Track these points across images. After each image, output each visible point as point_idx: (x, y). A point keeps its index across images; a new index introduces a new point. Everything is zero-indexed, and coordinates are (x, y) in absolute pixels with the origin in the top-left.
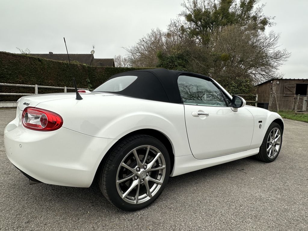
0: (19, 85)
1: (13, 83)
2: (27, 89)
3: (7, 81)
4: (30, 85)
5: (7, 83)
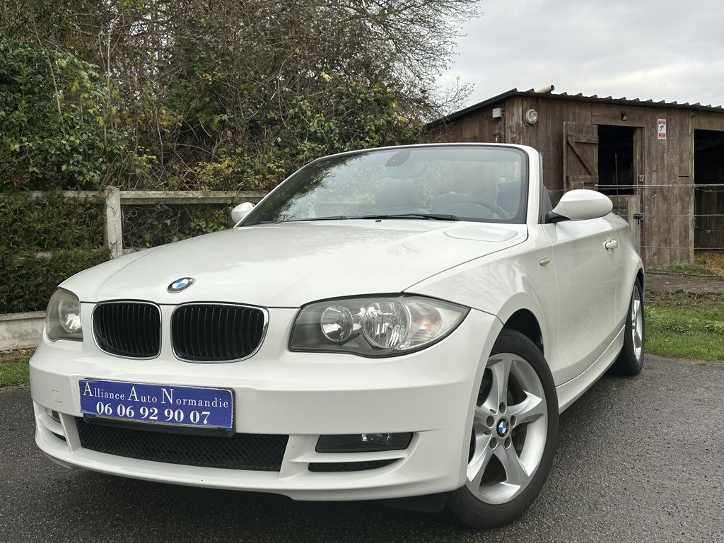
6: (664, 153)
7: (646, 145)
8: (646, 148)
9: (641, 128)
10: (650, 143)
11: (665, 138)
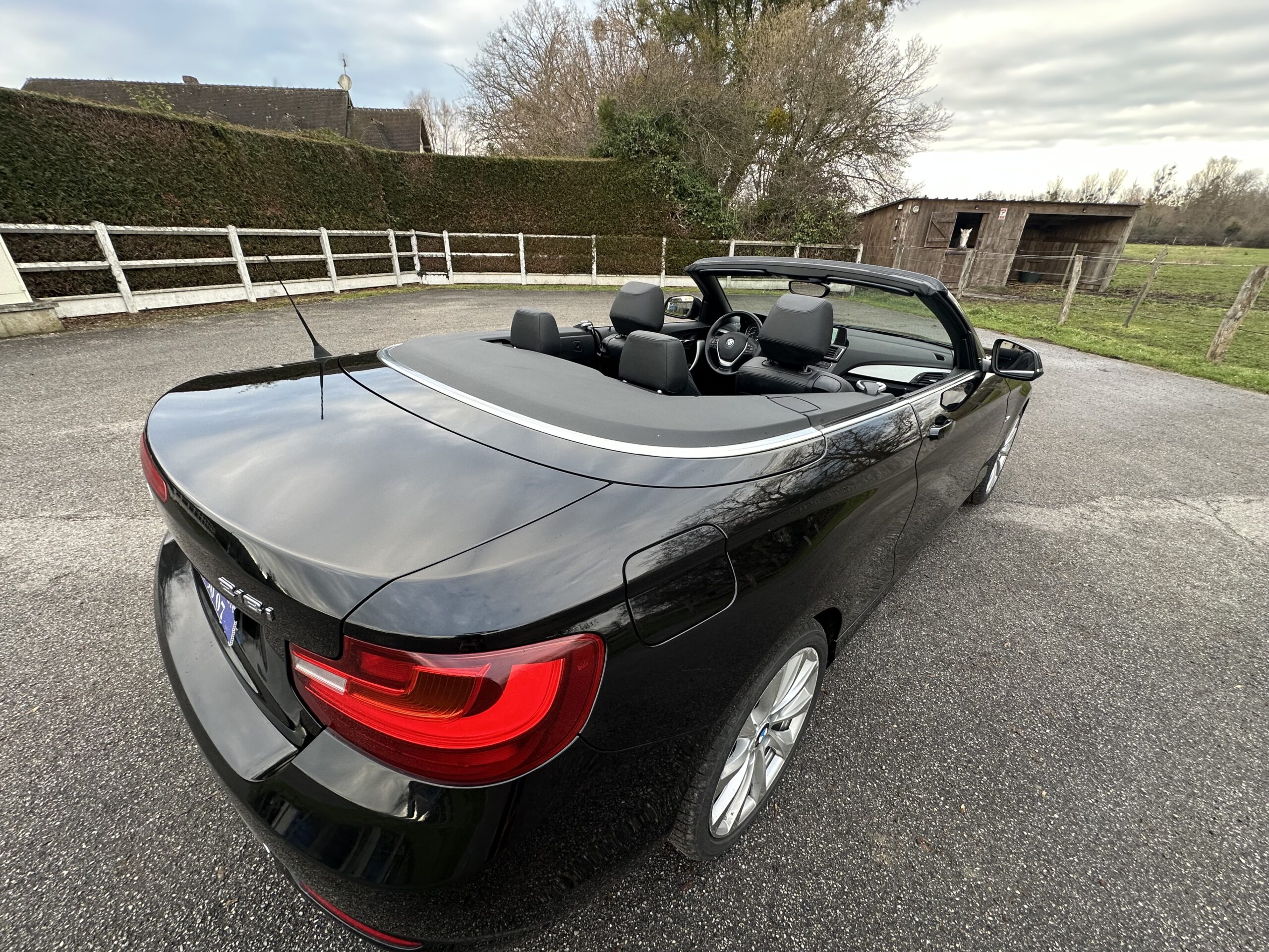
0: (175, 229)
1: (154, 223)
2: (206, 243)
3: (130, 219)
4: (212, 230)
5: (132, 225)
6: (1001, 227)
8: (990, 225)
9: (989, 214)
11: (1004, 219)
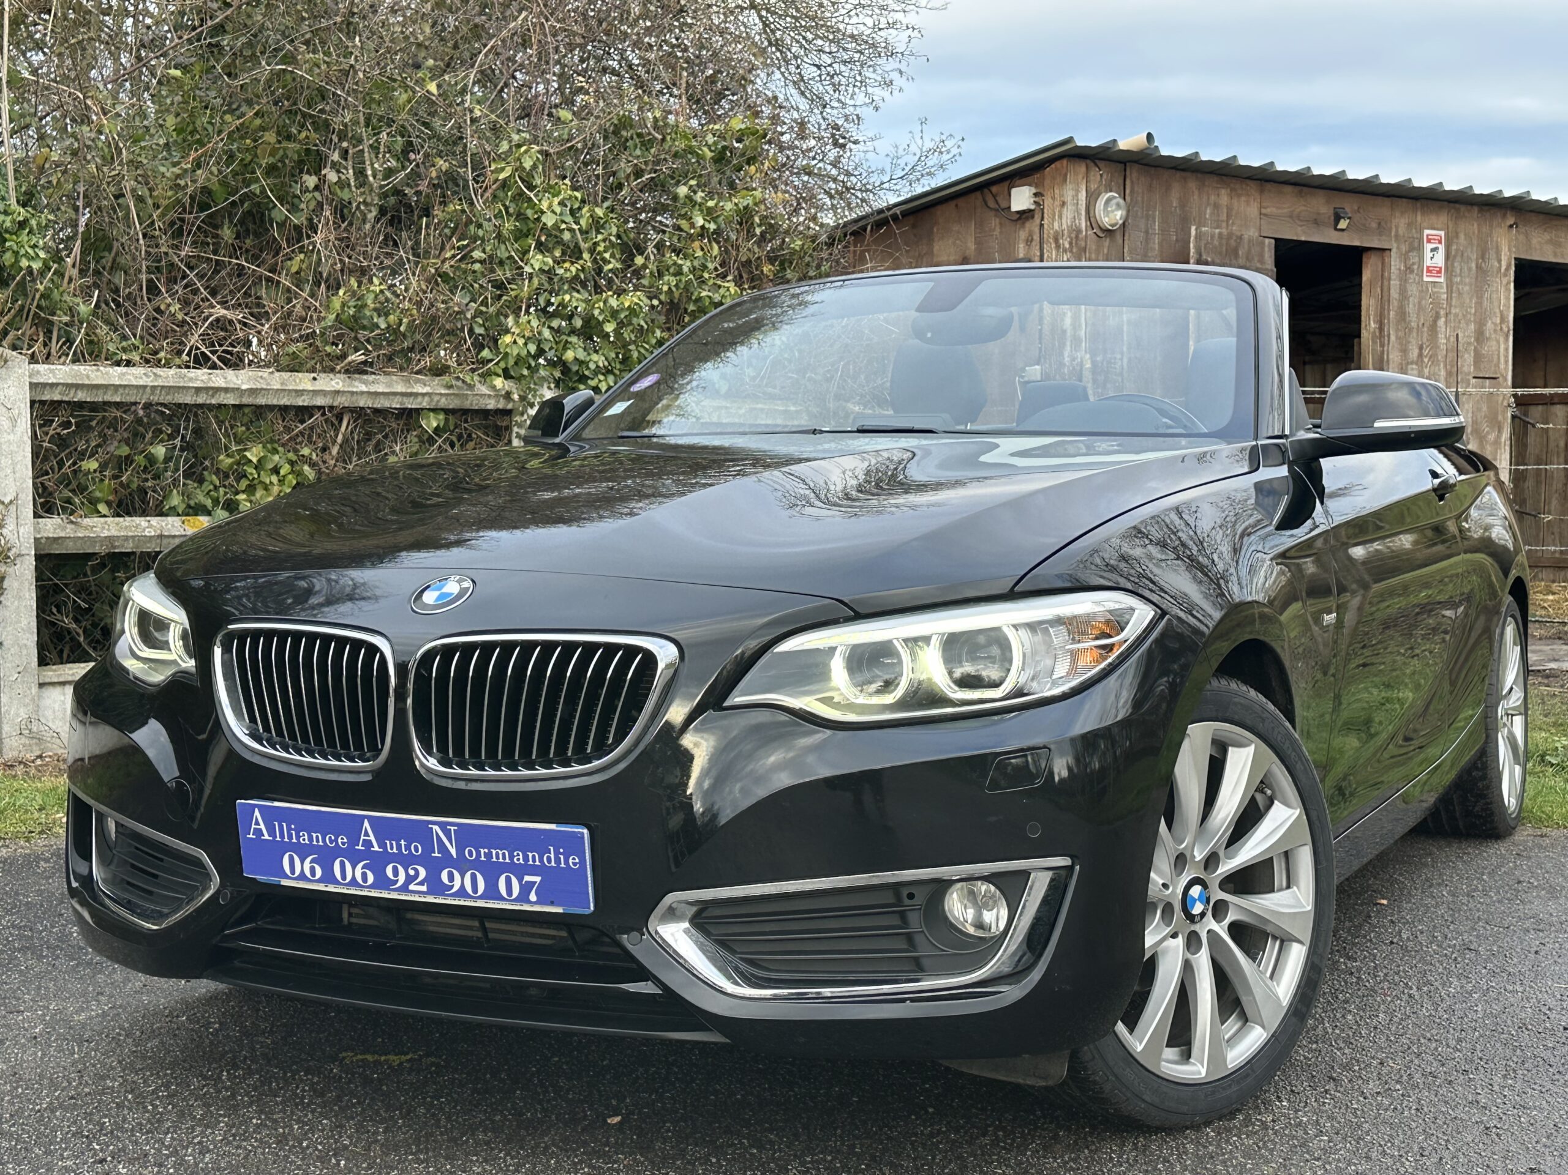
6: (1437, 317)
7: (1394, 294)
8: (1394, 304)
9: (1384, 250)
10: (1403, 291)
11: (1442, 280)
